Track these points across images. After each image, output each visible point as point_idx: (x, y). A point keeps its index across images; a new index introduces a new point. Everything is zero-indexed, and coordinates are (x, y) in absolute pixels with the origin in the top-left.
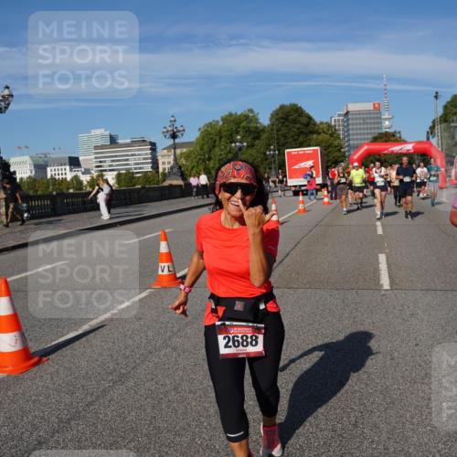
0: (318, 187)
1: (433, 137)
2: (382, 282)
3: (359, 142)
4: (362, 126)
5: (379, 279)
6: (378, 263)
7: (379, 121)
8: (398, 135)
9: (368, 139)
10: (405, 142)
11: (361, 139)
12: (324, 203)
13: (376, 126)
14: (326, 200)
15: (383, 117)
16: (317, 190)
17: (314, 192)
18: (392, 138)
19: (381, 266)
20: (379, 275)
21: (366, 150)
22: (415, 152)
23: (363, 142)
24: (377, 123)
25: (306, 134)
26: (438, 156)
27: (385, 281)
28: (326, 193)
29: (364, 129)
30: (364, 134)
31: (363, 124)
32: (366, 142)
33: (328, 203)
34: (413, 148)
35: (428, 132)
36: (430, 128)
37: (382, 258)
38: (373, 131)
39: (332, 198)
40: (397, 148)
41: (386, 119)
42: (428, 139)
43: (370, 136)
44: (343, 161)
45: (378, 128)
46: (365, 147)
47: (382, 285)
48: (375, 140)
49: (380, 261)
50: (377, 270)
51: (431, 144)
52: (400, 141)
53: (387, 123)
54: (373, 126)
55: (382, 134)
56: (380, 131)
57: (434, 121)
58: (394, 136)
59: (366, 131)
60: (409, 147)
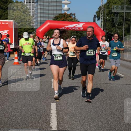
0: (11, 51)
1: (98, 20)
2: (52, 124)
3: (45, 19)
4: (47, 8)
5: (50, 122)
6: (50, 110)
7: (60, 4)
8: (73, 17)
9: (51, 17)
10: (78, 22)
11: (46, 17)
12: (15, 63)
13: (58, 8)
14: (16, 61)
15: (63, 2)
16: (10, 53)
17: (8, 54)
18: (69, 19)
19: (52, 112)
20: (50, 119)
21: (48, 26)
22: (83, 30)
23: (47, 19)
24: (59, 6)
25: (4, 9)
26: (100, 33)
27: (54, 124)
28: (16, 55)
29: (49, 10)
30: (48, 14)
31: (49, 6)
32: (50, 19)
33: (18, 63)
34: (83, 26)
35: (95, 16)
36: (97, 13)
37: (53, 106)
38: (55, 12)
39: (19, 60)
40: (71, 26)
41: (65, 4)
42: (95, 20)
43: (53, 16)
44: (32, 33)
45: (59, 10)
46: (48, 24)
47: (51, 127)
48: (56, 18)
49: (52, 108)
50: (48, 116)
51: (96, 25)
52: (74, 21)
53: (66, 7)
54: (55, 8)
55: (62, 14)
56: (60, 12)
57: (100, 7)
58: (70, 17)
59: (50, 12)
60: (80, 26)
